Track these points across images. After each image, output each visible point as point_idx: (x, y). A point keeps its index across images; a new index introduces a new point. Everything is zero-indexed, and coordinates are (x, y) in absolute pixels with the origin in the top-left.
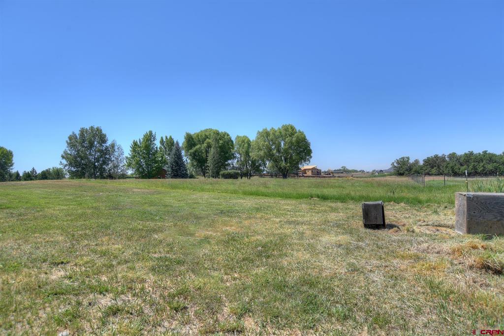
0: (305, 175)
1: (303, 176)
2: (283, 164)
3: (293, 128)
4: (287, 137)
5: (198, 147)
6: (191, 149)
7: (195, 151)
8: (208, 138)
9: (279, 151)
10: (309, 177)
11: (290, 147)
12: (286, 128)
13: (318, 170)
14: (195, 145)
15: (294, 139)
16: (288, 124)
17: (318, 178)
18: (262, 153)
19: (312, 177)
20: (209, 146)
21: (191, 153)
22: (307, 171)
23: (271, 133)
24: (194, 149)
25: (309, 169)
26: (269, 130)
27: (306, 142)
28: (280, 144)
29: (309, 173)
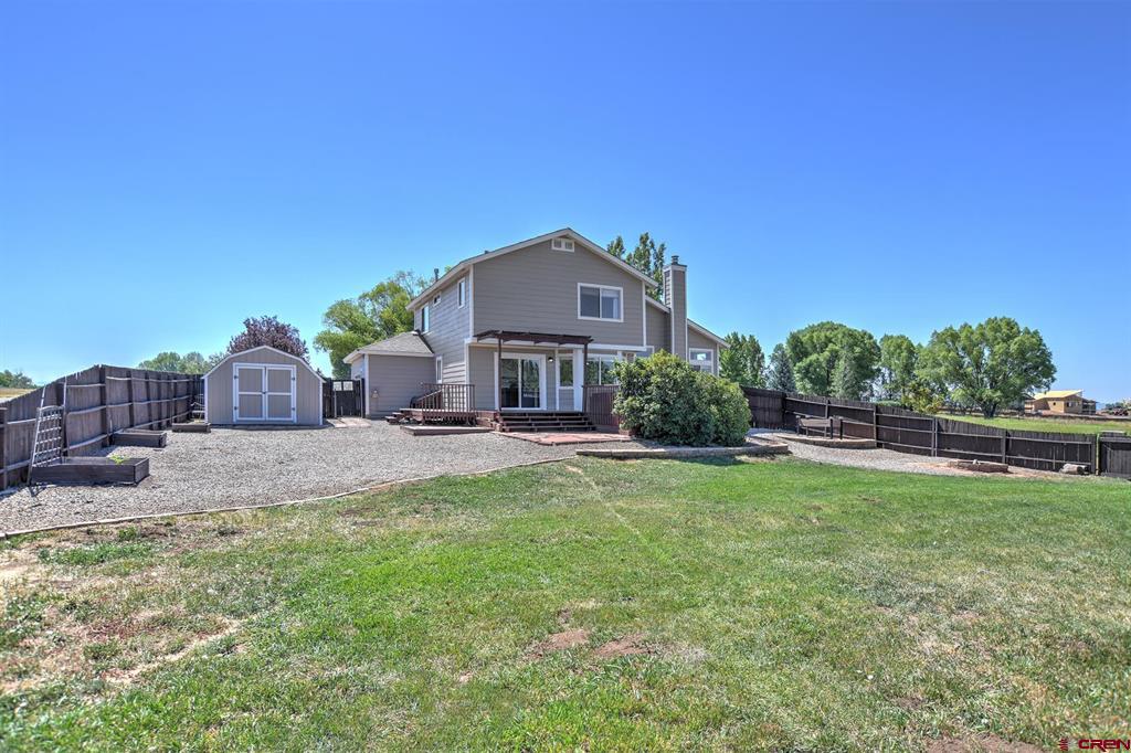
0: (1044, 412)
1: (1038, 415)
2: (988, 392)
3: (1010, 325)
4: (998, 343)
5: (813, 357)
6: (800, 360)
7: (810, 365)
8: (831, 342)
9: (978, 366)
10: (1056, 417)
11: (1004, 362)
12: (995, 325)
13: (1084, 401)
14: (806, 354)
15: (1013, 348)
16: (1000, 317)
17: (1083, 421)
18: (942, 371)
19: (1064, 417)
20: (835, 356)
21: (800, 367)
22: (1050, 403)
23: (963, 335)
24: (807, 361)
25: (1058, 399)
26: (957, 328)
27: (1043, 352)
28: (981, 354)
29: (1059, 409)
